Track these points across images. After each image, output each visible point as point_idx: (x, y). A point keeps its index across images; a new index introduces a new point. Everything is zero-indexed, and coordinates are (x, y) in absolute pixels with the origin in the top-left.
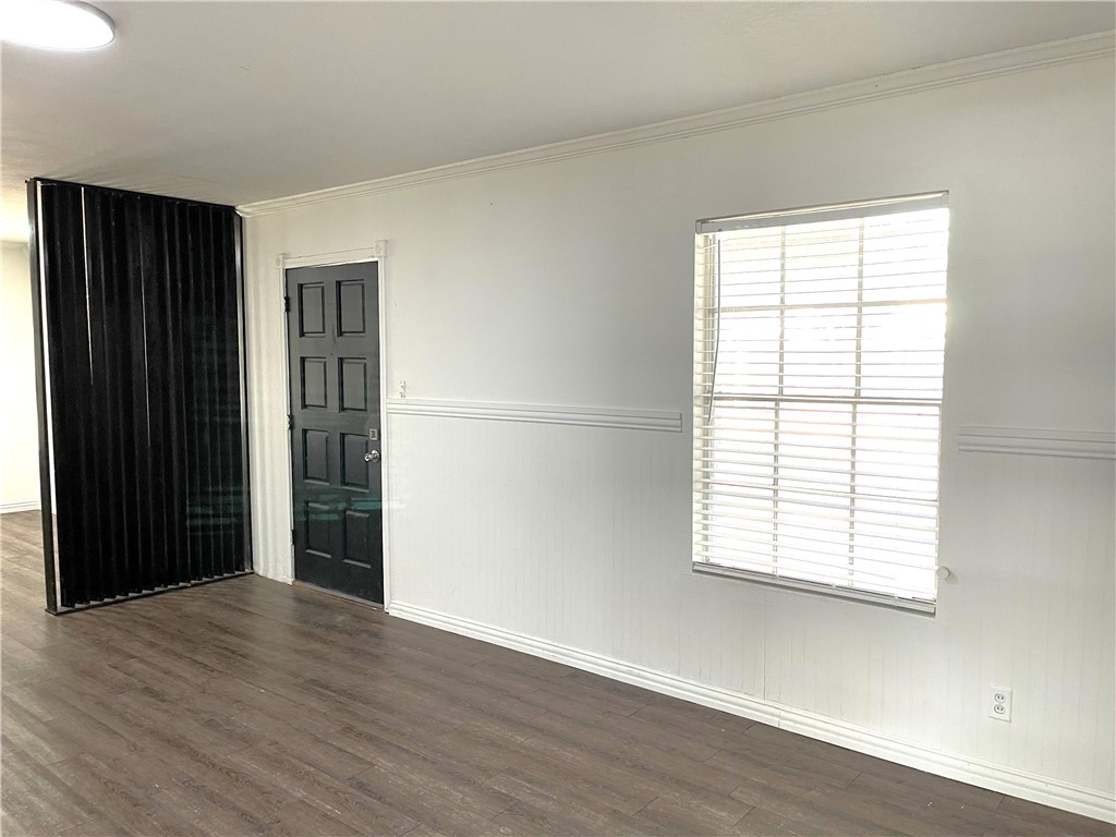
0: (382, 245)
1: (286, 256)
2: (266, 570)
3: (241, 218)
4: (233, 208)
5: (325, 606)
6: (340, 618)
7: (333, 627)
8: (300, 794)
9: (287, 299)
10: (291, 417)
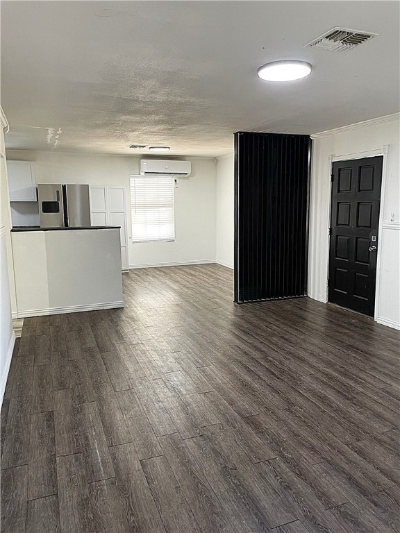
0: (387, 147)
1: (333, 156)
2: (314, 296)
3: (311, 140)
4: (309, 136)
5: (344, 315)
6: (354, 321)
7: (351, 324)
8: (361, 390)
9: (332, 176)
10: (331, 229)
